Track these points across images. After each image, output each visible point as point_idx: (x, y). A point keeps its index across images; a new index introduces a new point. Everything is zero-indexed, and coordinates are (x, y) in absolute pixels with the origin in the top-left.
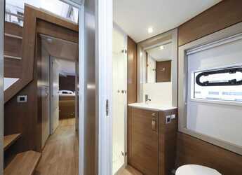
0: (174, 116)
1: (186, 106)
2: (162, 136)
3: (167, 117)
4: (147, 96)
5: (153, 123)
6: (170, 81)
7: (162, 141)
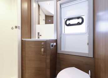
0: (55, 44)
1: (61, 37)
2: (49, 57)
3: (51, 44)
4: (39, 33)
5: (42, 50)
6: (53, 23)
7: (48, 61)
